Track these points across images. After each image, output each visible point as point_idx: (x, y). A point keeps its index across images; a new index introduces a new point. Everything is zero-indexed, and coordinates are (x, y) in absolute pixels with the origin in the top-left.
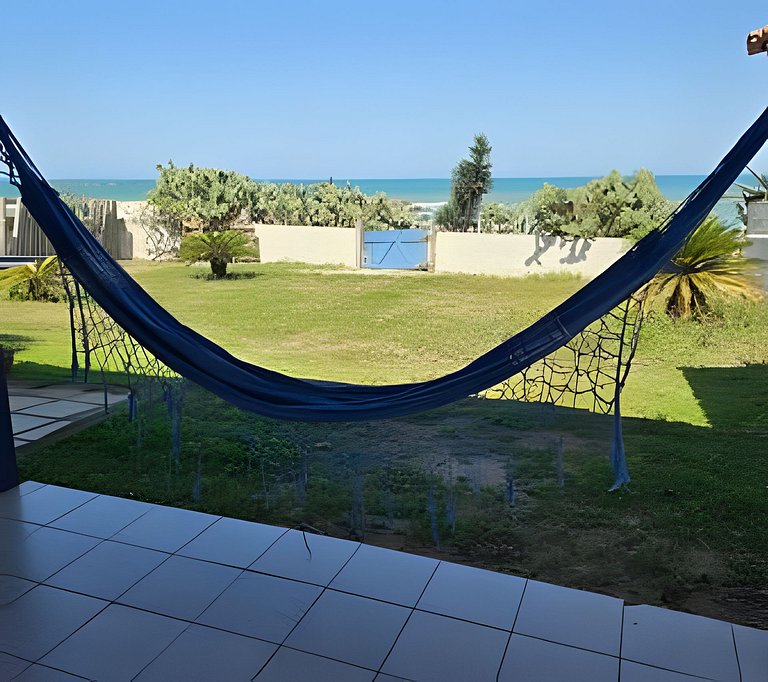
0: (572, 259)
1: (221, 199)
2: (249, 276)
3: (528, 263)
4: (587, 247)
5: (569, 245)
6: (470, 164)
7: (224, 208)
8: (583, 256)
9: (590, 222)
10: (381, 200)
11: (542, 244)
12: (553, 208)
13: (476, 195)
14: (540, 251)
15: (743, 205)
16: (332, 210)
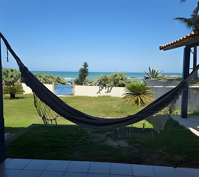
0: (108, 92)
1: (12, 77)
2: (22, 98)
3: (97, 93)
4: (111, 89)
5: (107, 89)
6: (83, 69)
7: (13, 79)
8: (110, 91)
9: (112, 83)
10: (58, 77)
11: (101, 89)
12: (103, 80)
13: (85, 77)
14: (100, 90)
15: (144, 79)
16: (44, 80)
